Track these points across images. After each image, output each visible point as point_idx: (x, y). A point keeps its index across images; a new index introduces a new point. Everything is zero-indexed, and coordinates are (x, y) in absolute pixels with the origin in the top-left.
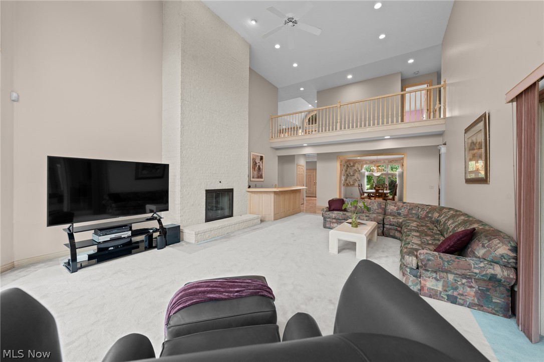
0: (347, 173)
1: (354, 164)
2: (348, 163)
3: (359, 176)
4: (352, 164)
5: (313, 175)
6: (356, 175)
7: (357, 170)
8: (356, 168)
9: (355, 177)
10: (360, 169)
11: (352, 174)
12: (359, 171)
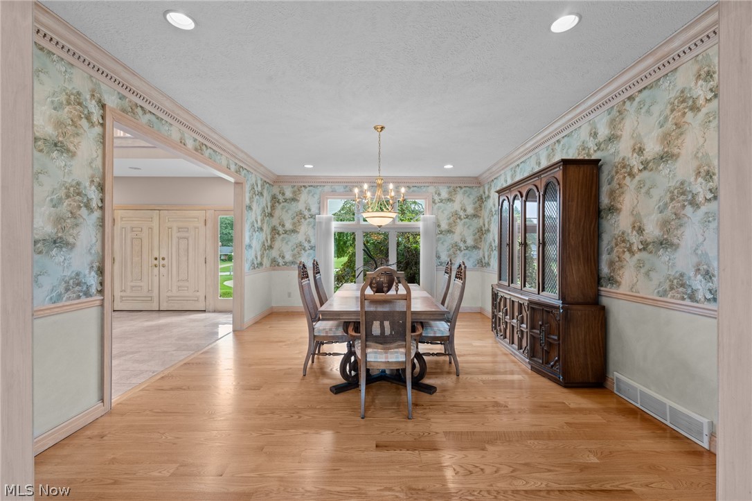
0: (275, 222)
1: (297, 192)
2: (276, 190)
3: (311, 232)
4: (289, 194)
5: (151, 228)
6: (304, 228)
7: (306, 213)
8: (301, 206)
9: (300, 237)
10: (314, 210)
11: (288, 226)
12: (312, 216)
